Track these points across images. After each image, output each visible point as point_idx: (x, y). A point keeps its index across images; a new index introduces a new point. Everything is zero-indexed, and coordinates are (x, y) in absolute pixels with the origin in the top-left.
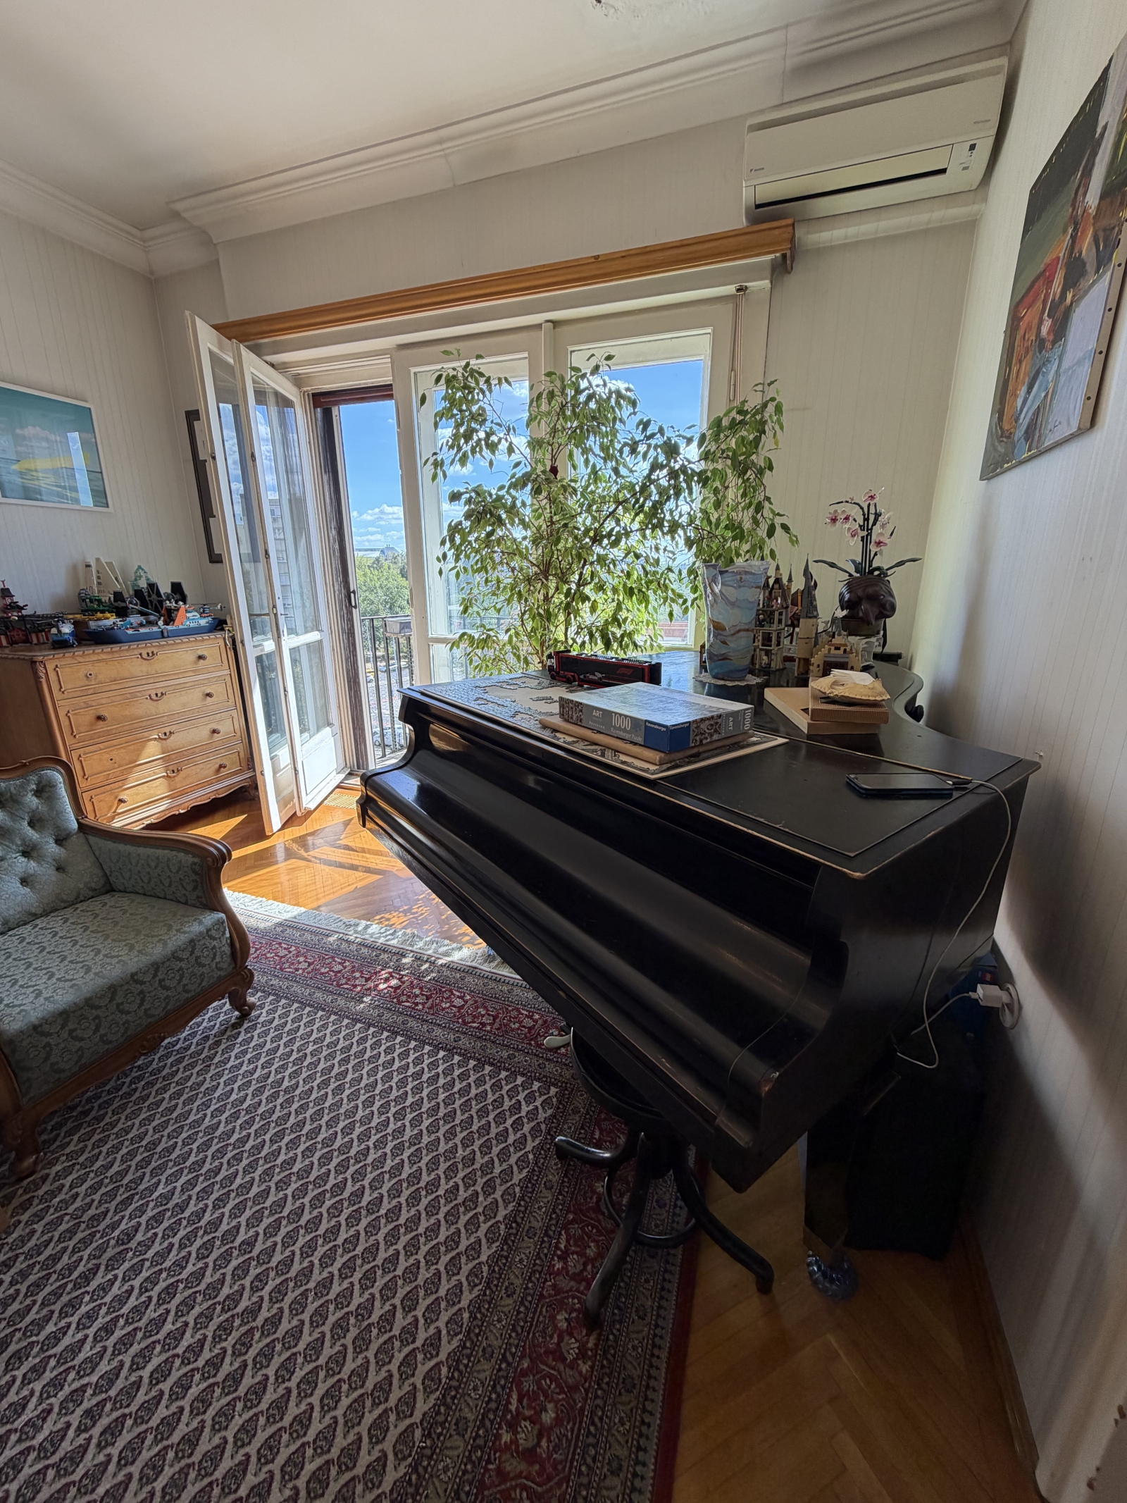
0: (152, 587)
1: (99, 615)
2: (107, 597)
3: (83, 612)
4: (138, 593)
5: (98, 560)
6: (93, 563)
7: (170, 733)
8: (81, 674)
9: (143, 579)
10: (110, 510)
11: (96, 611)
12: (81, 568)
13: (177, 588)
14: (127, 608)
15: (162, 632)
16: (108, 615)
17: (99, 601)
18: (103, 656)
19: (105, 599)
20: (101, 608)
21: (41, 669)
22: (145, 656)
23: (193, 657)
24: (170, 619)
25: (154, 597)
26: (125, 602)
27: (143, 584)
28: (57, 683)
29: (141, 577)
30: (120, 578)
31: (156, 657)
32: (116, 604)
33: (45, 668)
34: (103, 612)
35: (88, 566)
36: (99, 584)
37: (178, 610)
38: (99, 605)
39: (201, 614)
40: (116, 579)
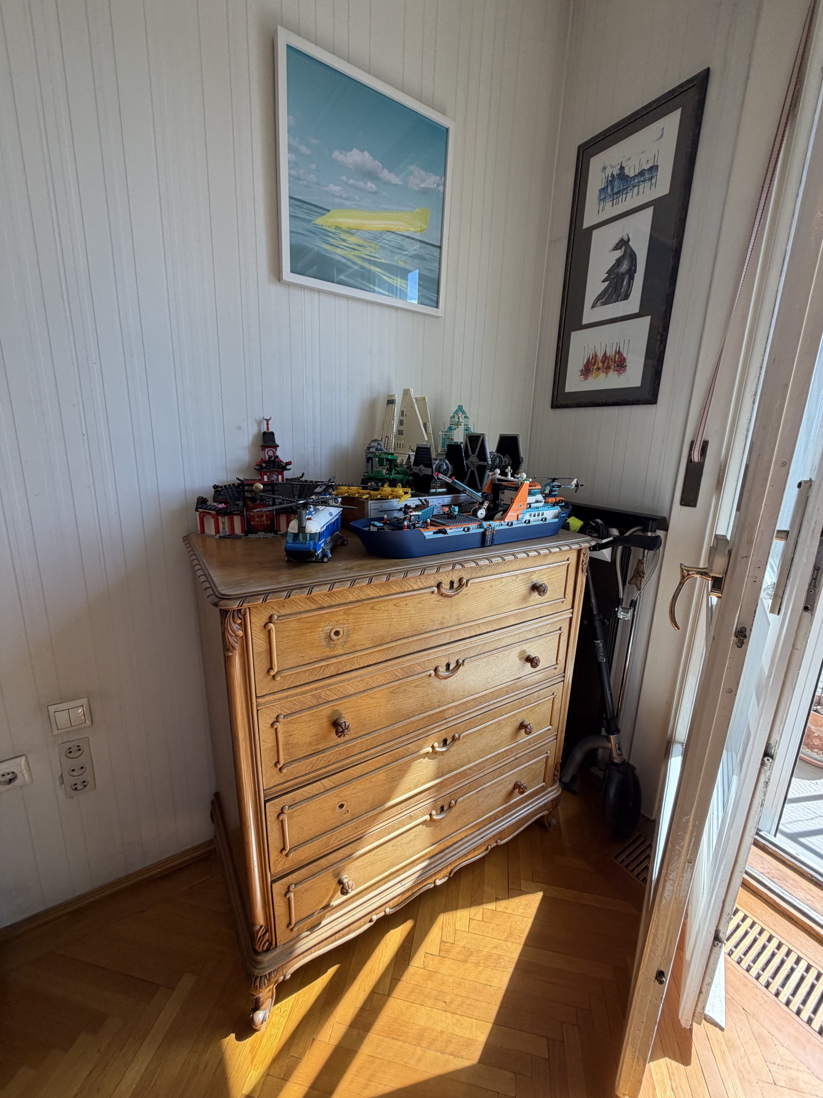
0: (475, 441)
1: (387, 489)
2: (404, 456)
3: (365, 483)
4: (453, 451)
5: (406, 393)
6: (398, 399)
7: (454, 739)
8: (319, 634)
9: (461, 428)
10: (439, 312)
11: (383, 481)
12: (382, 404)
13: (508, 445)
14: (431, 477)
15: (484, 534)
16: (400, 490)
17: (392, 463)
18: (370, 592)
19: (401, 459)
20: (393, 476)
21: (235, 627)
22: (446, 587)
23: (523, 588)
24: (497, 509)
25: (474, 458)
26: (429, 465)
27: (459, 437)
28: (264, 658)
29: (458, 424)
30: (430, 426)
31: (464, 590)
32: (416, 469)
33: (244, 626)
34: (393, 484)
35: (391, 402)
36: (400, 432)
37: (517, 488)
38: (390, 471)
39: (546, 496)
40: (425, 425)
